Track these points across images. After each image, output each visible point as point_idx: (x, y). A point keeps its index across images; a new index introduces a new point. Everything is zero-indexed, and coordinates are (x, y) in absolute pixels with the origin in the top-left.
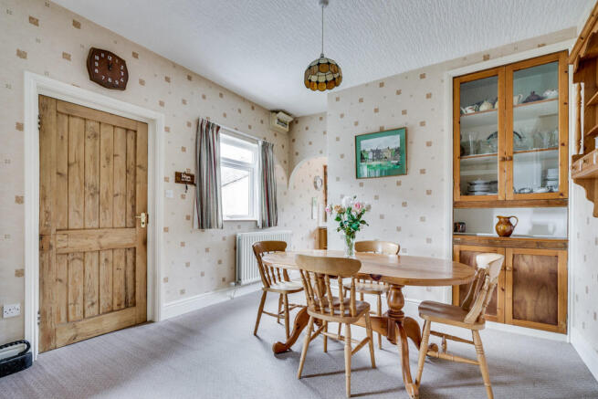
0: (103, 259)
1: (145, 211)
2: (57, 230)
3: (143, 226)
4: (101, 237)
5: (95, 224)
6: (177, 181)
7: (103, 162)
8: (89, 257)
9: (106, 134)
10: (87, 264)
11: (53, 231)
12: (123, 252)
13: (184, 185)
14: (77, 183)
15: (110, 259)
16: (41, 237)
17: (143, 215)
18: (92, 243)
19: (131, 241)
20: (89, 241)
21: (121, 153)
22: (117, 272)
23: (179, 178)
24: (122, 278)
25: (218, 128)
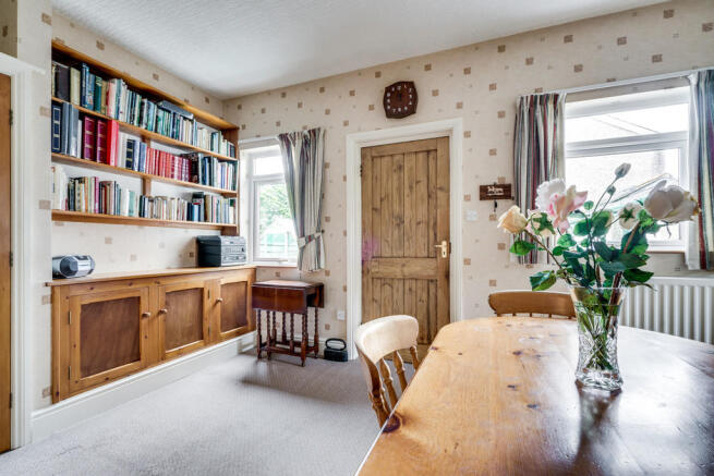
0: (407, 288)
1: (447, 238)
2: (373, 257)
3: (444, 256)
4: (403, 265)
5: (401, 253)
6: (482, 198)
7: (407, 191)
8: (396, 284)
9: (409, 163)
10: (395, 291)
11: (370, 258)
12: (426, 283)
13: (492, 202)
14: (387, 217)
15: (414, 289)
16: (363, 262)
17: (444, 243)
18: (397, 271)
19: (431, 273)
20: (394, 268)
21: (423, 179)
22: (419, 303)
23: (485, 193)
24: (425, 310)
25: (556, 96)
